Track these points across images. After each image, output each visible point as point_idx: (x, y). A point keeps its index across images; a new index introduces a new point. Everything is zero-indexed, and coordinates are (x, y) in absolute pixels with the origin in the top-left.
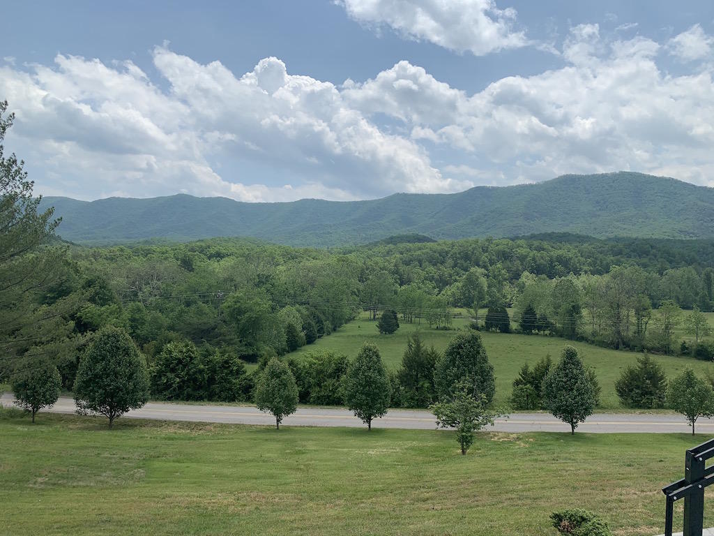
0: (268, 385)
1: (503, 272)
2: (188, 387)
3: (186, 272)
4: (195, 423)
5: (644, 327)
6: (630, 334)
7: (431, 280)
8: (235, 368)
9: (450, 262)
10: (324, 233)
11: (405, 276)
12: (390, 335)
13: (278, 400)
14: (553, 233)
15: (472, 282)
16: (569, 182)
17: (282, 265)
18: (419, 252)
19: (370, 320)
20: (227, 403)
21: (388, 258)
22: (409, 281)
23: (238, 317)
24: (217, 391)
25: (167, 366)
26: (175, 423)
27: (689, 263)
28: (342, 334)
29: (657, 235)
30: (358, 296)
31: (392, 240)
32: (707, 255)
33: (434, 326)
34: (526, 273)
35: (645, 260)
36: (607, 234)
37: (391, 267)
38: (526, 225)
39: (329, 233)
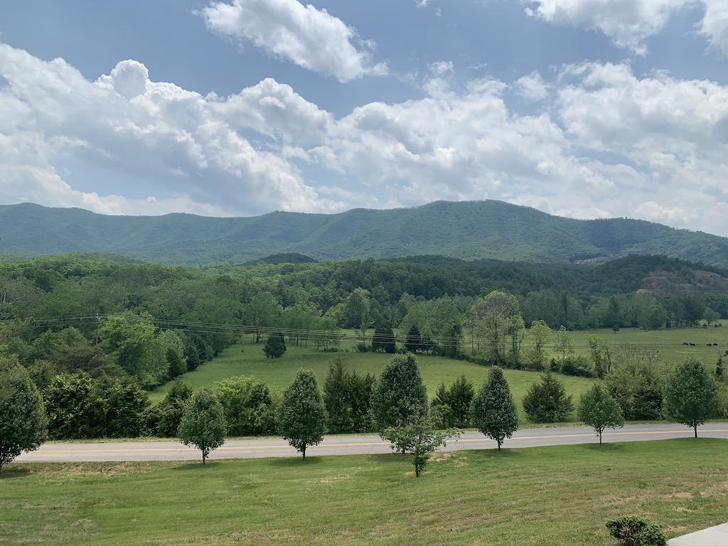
0: (196, 417)
1: (385, 292)
2: (83, 423)
3: (42, 292)
4: (101, 463)
5: (518, 346)
6: (507, 352)
7: (316, 300)
8: (139, 400)
9: (333, 283)
10: (195, 251)
11: (289, 297)
12: (278, 359)
13: (207, 432)
14: (428, 256)
15: (355, 303)
16: (441, 208)
17: (154, 286)
18: (301, 273)
19: (254, 343)
20: (132, 439)
21: (269, 278)
22: (292, 303)
23: (117, 342)
24: (119, 425)
25: (57, 400)
26: (77, 465)
27: (548, 285)
28: (226, 359)
29: (518, 259)
30: (240, 318)
31: (271, 259)
32: (561, 278)
33: (322, 348)
34: (406, 294)
35: (510, 283)
36: (475, 257)
37: (274, 286)
38: (402, 248)
39: (201, 250)
